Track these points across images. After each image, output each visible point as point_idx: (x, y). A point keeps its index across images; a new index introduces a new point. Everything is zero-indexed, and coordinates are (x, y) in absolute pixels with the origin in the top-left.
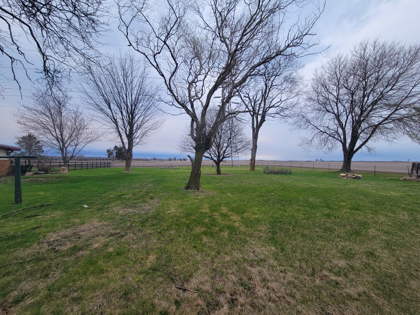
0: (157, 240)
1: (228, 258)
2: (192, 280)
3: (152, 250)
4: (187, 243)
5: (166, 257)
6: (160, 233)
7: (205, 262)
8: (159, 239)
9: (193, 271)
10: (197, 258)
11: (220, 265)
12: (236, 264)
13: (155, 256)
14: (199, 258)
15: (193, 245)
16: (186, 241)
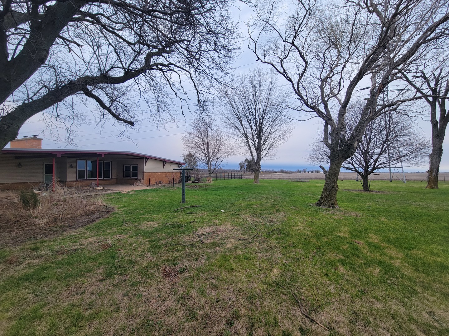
0: (282, 255)
1: (378, 305)
2: (322, 313)
3: (277, 264)
4: (316, 267)
5: (292, 276)
6: (285, 248)
7: (341, 298)
8: (284, 255)
9: (324, 303)
10: (329, 289)
11: (365, 309)
12: (393, 318)
13: (280, 271)
14: (332, 289)
15: (324, 271)
16: (315, 265)
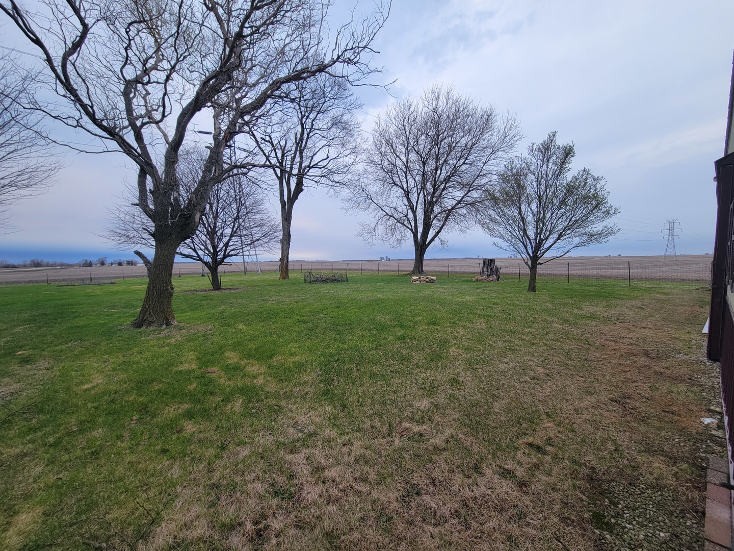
0: (47, 465)
1: (245, 452)
2: (159, 529)
3: (27, 497)
4: (141, 448)
5: (79, 500)
6: (55, 445)
7: (192, 476)
8: (53, 462)
9: (161, 507)
10: (169, 475)
11: (228, 470)
12: (262, 458)
13: (39, 510)
14: (176, 472)
15: (158, 447)
16: (138, 445)
